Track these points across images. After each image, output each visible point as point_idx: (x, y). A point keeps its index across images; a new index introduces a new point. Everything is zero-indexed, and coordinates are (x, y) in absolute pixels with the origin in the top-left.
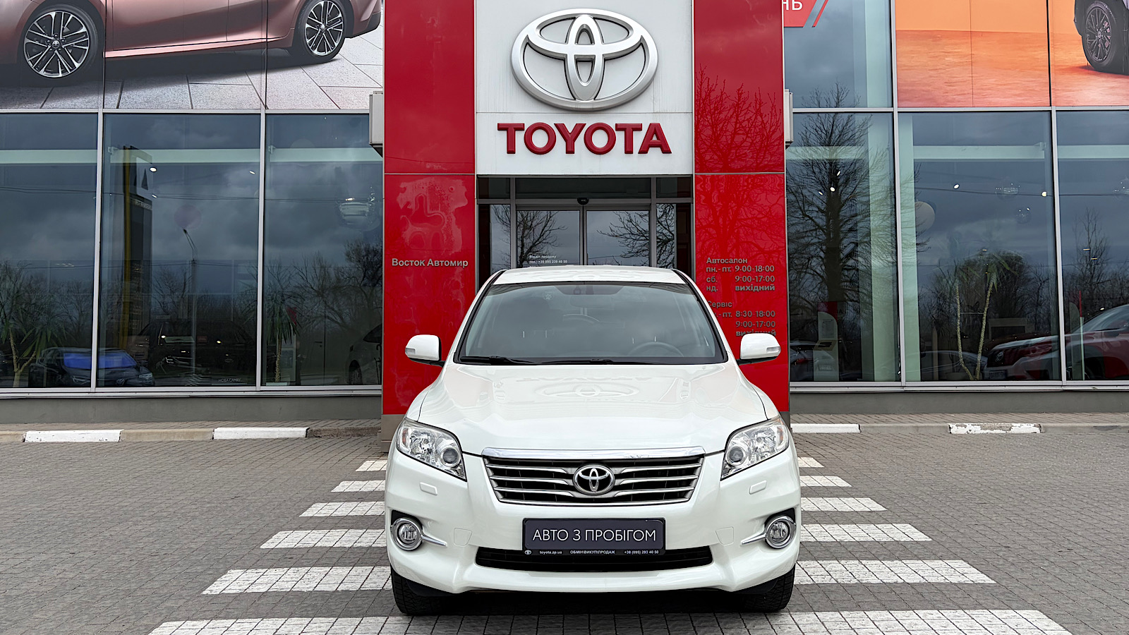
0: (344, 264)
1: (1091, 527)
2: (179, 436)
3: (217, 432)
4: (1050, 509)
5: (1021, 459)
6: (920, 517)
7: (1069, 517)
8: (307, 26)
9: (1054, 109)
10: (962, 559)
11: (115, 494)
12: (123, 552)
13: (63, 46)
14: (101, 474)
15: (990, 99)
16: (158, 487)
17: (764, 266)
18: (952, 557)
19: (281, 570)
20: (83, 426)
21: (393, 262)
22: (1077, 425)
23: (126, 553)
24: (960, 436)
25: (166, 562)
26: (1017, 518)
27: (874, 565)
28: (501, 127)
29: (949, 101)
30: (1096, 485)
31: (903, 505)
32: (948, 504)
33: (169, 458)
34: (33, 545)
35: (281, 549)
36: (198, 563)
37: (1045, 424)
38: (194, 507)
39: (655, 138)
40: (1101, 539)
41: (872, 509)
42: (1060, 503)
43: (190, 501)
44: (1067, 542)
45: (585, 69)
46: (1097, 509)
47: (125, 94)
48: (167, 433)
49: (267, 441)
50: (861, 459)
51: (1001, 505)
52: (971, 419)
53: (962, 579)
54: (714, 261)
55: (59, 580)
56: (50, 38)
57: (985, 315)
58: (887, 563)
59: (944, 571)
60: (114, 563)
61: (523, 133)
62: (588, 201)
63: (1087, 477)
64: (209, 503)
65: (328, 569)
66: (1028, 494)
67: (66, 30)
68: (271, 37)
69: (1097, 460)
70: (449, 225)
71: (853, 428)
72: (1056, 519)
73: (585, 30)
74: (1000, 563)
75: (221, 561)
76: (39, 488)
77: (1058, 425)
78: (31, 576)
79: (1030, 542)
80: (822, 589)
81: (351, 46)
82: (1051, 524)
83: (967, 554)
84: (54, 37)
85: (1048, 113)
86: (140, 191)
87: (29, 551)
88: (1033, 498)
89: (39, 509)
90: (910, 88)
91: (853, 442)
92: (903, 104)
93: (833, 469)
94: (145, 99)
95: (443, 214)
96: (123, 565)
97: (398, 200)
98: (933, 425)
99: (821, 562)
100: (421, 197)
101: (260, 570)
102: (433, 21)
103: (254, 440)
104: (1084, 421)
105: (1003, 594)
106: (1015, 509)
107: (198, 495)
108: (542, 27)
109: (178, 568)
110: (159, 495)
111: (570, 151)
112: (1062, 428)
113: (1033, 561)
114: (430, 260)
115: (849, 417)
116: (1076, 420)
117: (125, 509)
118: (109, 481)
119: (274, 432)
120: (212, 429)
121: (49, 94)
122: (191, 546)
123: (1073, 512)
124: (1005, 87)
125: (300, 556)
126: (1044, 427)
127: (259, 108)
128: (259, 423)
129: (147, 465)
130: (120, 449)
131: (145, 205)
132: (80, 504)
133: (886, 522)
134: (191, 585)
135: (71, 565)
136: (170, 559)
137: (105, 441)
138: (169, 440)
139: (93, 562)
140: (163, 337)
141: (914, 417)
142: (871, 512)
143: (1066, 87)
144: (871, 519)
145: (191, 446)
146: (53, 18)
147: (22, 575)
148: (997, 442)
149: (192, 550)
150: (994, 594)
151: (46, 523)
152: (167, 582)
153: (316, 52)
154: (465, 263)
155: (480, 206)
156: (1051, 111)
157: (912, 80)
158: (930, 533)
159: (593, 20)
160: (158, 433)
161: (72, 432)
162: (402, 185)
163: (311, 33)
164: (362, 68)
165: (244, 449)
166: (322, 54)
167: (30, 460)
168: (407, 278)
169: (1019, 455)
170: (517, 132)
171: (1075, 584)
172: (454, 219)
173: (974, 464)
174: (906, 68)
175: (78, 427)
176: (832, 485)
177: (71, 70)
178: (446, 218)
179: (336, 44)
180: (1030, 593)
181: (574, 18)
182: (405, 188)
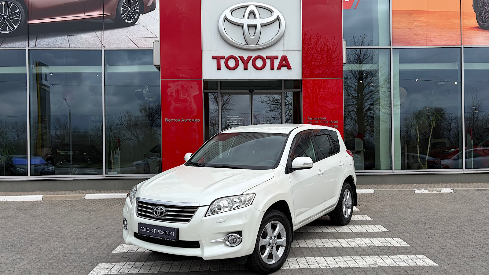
0: (139, 114)
1: (479, 238)
2: (69, 198)
3: (87, 196)
4: (460, 230)
5: (446, 205)
6: (404, 234)
7: (469, 233)
8: (122, 9)
9: (462, 47)
10: (424, 255)
11: (43, 226)
12: (50, 255)
13: (9, 19)
14: (36, 217)
15: (434, 42)
16: (63, 223)
17: (333, 120)
18: (419, 253)
19: (122, 263)
20: (25, 193)
21: (166, 120)
22: (470, 189)
23: (51, 255)
24: (419, 194)
25: (70, 260)
26: (446, 234)
27: (385, 258)
28: (214, 58)
29: (415, 43)
30: (480, 217)
31: (396, 228)
32: (416, 228)
33: (66, 209)
34: (8, 252)
35: (121, 253)
36: (85, 260)
37: (456, 189)
38: (80, 233)
39: (284, 62)
40: (483, 244)
41: (383, 231)
42: (464, 226)
43: (78, 230)
44: (468, 246)
45: (252, 31)
46: (481, 230)
47: (38, 41)
48: (64, 196)
49: (110, 200)
50: (376, 206)
51: (439, 228)
52: (423, 187)
53: (424, 264)
54: (311, 119)
55: (22, 269)
56: (3, 14)
57: (430, 140)
58: (391, 256)
59: (416, 260)
60: (47, 260)
61: (224, 60)
62: (253, 91)
63: (475, 214)
64: (86, 231)
65: (143, 263)
66: (450, 222)
67: (10, 11)
68: (106, 14)
69: (479, 206)
70: (191, 103)
71: (371, 191)
72: (463, 235)
73: (252, 12)
74: (440, 256)
75: (95, 259)
76: (8, 224)
77: (462, 189)
78: (9, 267)
79: (452, 245)
80: (363, 269)
81: (143, 18)
82: (461, 237)
83: (425, 252)
84: (4, 14)
85: (460, 48)
86: (44, 82)
87: (7, 255)
88: (453, 224)
89: (9, 234)
90: (398, 37)
91: (372, 198)
92: (395, 44)
93: (364, 211)
94: (48, 43)
95: (188, 98)
96: (51, 261)
97: (167, 91)
98: (407, 189)
99: (362, 257)
100: (178, 90)
101: (113, 264)
102: (182, 9)
103: (104, 199)
104: (473, 187)
105: (442, 271)
106: (445, 230)
107: (81, 227)
108: (232, 11)
109: (76, 263)
110: (64, 227)
111: (246, 68)
112: (463, 190)
113: (454, 255)
114: (183, 119)
115: (370, 186)
116: (469, 186)
117: (49, 234)
118: (40, 220)
119: (112, 195)
120: (84, 195)
121: (3, 41)
122: (81, 252)
123: (470, 231)
124: (441, 36)
125: (130, 256)
126: (455, 190)
127: (101, 47)
128: (105, 191)
129: (56, 212)
130: (43, 204)
131: (46, 88)
132: (28, 232)
133: (389, 237)
134: (83, 271)
135: (27, 262)
136: (72, 258)
137: (36, 200)
138: (65, 200)
139: (37, 260)
140: (59, 151)
141: (398, 186)
142: (382, 232)
143: (469, 36)
144: (382, 235)
145: (75, 203)
146: (4, 5)
147: (5, 267)
148: (435, 197)
149: (81, 254)
150: (439, 271)
151: (13, 241)
152: (71, 269)
153: (126, 21)
154: (199, 120)
155: (205, 93)
156: (461, 48)
157: (399, 33)
158: (409, 242)
159: (255, 8)
160: (60, 196)
161: (20, 196)
162: (169, 85)
163: (124, 12)
164: (148, 28)
165: (99, 204)
166: (130, 22)
167: (2, 210)
168: (172, 127)
169: (445, 203)
170: (221, 60)
171: (473, 266)
172: (193, 100)
173: (426, 208)
174: (397, 28)
175: (23, 194)
176: (364, 219)
177: (13, 30)
178: (189, 100)
179: (136, 17)
180: (454, 270)
181: (247, 7)
182: (170, 86)
